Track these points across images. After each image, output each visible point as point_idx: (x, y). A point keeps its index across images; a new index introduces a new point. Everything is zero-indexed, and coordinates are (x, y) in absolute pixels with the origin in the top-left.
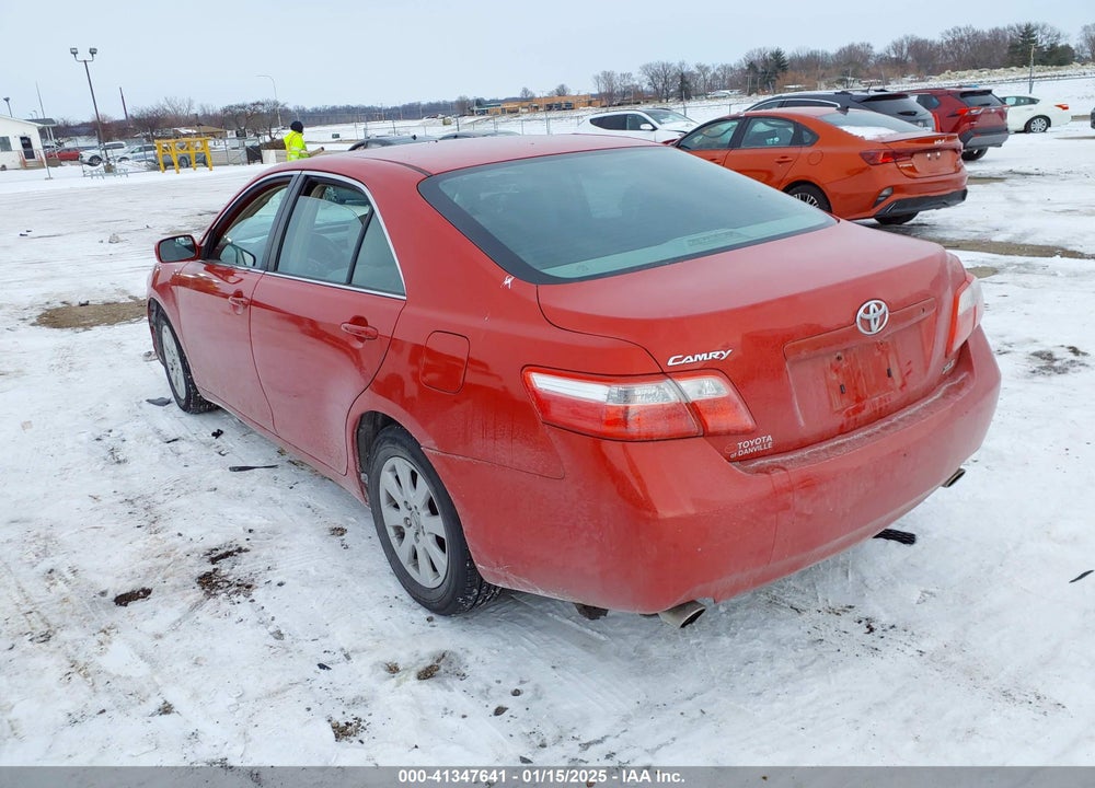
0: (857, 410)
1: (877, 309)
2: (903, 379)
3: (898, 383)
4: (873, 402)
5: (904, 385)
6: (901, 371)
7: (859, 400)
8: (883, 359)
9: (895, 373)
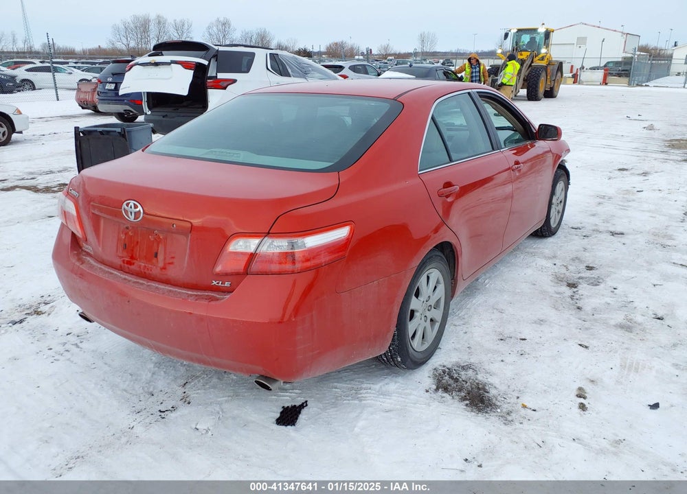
0: (129, 263)
1: (133, 207)
2: (165, 264)
3: (161, 264)
4: (140, 264)
5: (164, 268)
6: (165, 259)
7: (132, 257)
8: (155, 244)
9: (161, 257)
